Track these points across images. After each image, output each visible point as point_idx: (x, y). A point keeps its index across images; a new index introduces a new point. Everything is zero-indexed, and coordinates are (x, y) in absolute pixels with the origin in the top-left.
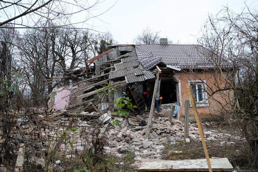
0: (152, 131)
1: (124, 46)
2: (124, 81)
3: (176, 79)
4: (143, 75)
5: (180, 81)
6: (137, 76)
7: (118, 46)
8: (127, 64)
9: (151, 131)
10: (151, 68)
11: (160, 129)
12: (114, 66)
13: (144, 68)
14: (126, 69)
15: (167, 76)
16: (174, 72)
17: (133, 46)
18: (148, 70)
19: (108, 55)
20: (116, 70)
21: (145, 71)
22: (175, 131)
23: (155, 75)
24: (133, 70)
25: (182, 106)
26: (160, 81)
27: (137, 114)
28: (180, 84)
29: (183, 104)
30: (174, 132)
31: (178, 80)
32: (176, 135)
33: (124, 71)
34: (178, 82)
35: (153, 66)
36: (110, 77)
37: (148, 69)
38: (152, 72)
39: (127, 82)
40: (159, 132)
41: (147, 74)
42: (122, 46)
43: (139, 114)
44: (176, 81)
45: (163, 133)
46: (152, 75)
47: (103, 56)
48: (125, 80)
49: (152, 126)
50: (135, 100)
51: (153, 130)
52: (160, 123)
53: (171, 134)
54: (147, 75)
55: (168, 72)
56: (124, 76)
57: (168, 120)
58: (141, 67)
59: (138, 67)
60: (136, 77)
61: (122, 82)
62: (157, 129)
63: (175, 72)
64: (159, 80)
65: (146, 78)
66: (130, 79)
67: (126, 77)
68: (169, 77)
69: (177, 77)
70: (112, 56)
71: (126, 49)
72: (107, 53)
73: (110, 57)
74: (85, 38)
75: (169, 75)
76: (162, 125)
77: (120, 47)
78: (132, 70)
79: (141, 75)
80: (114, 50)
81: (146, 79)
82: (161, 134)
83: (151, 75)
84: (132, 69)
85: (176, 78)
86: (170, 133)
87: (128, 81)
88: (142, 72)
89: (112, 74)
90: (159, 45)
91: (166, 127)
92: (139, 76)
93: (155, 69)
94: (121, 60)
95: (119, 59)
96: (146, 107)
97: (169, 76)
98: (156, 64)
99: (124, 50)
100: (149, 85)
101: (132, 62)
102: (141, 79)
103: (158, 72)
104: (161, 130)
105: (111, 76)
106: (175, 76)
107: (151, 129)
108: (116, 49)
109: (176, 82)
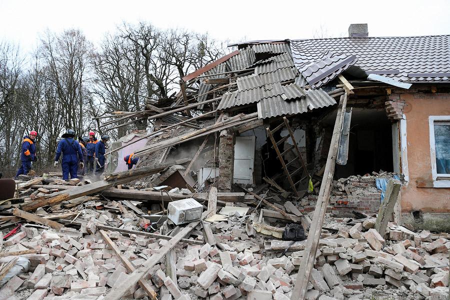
0: (322, 259)
1: (265, 44)
2: (252, 115)
3: (395, 112)
4: (304, 98)
5: (404, 117)
6: (288, 101)
7: (251, 45)
8: (267, 77)
9: (317, 259)
10: (325, 82)
11: (349, 258)
12: (237, 82)
13: (308, 84)
14: (262, 88)
15: (369, 103)
16: (389, 92)
17: (287, 42)
18: (318, 89)
19: (229, 62)
20: (240, 89)
21: (310, 90)
22: (406, 274)
23: (337, 99)
24: (280, 89)
25: (409, 184)
26: (350, 114)
27: (288, 199)
28: (403, 125)
29: (411, 179)
30: (399, 277)
31: (401, 113)
32: (408, 287)
33: (257, 91)
34: (398, 121)
35: (331, 77)
36: (222, 105)
37: (318, 86)
38: (330, 93)
39: (260, 116)
40: (346, 267)
41: (315, 98)
42: (262, 44)
43: (291, 200)
44: (392, 117)
45: (358, 272)
46: (328, 98)
47: (219, 65)
48: (256, 111)
49: (321, 245)
50: (283, 163)
51: (325, 259)
52: (350, 237)
53: (387, 279)
54: (314, 100)
55: (371, 93)
56: (256, 103)
57: (373, 226)
58: (299, 82)
59: (292, 81)
60: (286, 103)
61: (247, 116)
62: (337, 255)
63: (392, 92)
64: (347, 111)
65: (311, 105)
66: (269, 108)
67: (259, 105)
68: (374, 108)
69: (396, 106)
70: (238, 65)
71: (270, 49)
72: (228, 60)
73: (233, 65)
74: (202, 47)
75: (374, 100)
76: (355, 241)
77: (256, 45)
78: (277, 89)
79: (299, 99)
80: (242, 52)
81: (312, 107)
82: (350, 274)
83: (324, 98)
84: (279, 86)
85: (393, 108)
86: (384, 276)
87: (263, 112)
88: (303, 92)
89: (227, 98)
90: (348, 40)
91: (369, 252)
92: (293, 100)
93: (338, 86)
94: (254, 70)
95: (250, 67)
96: (311, 183)
97: (375, 103)
98: (338, 73)
99: (265, 51)
100: (320, 131)
101: (279, 73)
102: (297, 109)
103: (344, 91)
104: (350, 261)
105: (224, 102)
106: (391, 102)
107: (319, 253)
108: (247, 50)
109: (395, 118)
